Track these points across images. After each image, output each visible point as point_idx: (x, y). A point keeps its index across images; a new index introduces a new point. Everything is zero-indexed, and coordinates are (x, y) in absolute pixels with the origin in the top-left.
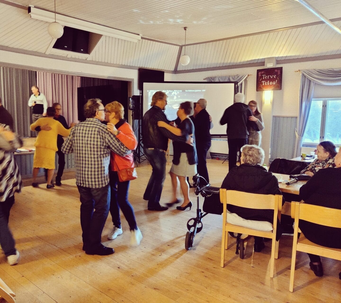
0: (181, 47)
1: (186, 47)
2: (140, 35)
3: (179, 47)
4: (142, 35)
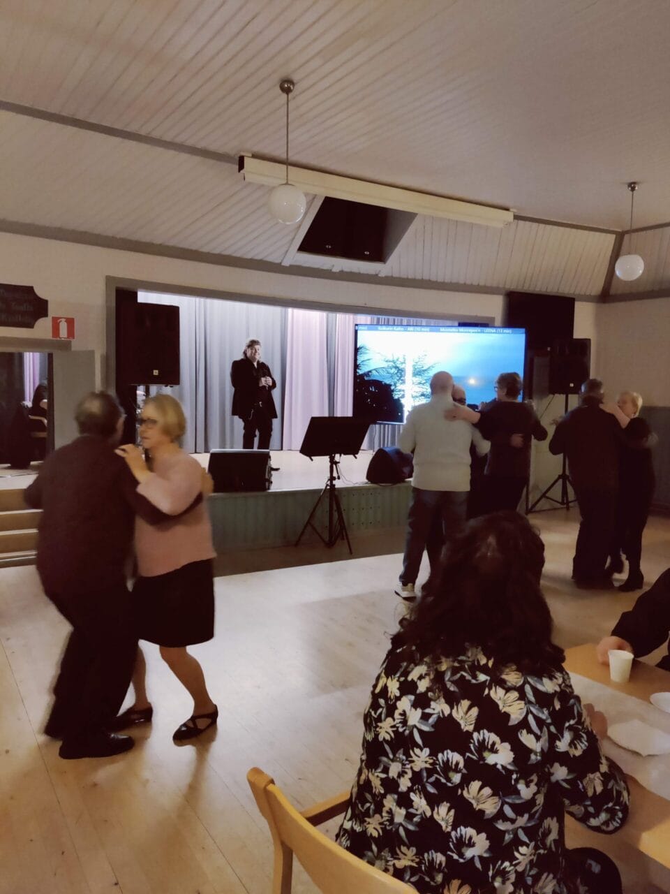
0: (620, 236)
1: (635, 235)
2: (511, 210)
3: (614, 236)
4: (515, 210)
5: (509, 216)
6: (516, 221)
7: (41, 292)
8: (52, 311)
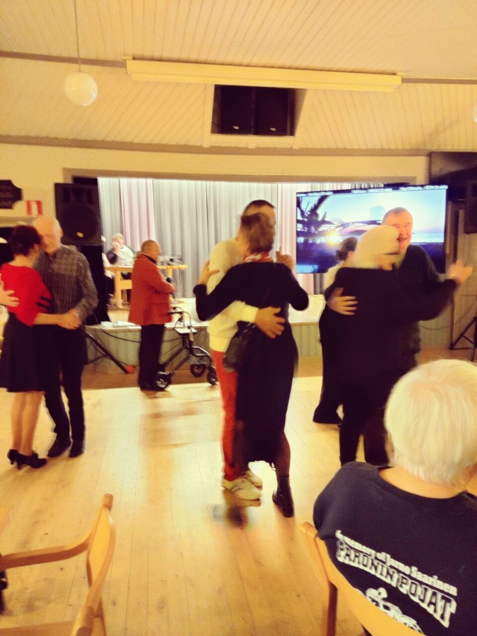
2: (398, 74)
4: (402, 74)
5: (397, 80)
6: (405, 84)
7: (17, 184)
8: (26, 196)
